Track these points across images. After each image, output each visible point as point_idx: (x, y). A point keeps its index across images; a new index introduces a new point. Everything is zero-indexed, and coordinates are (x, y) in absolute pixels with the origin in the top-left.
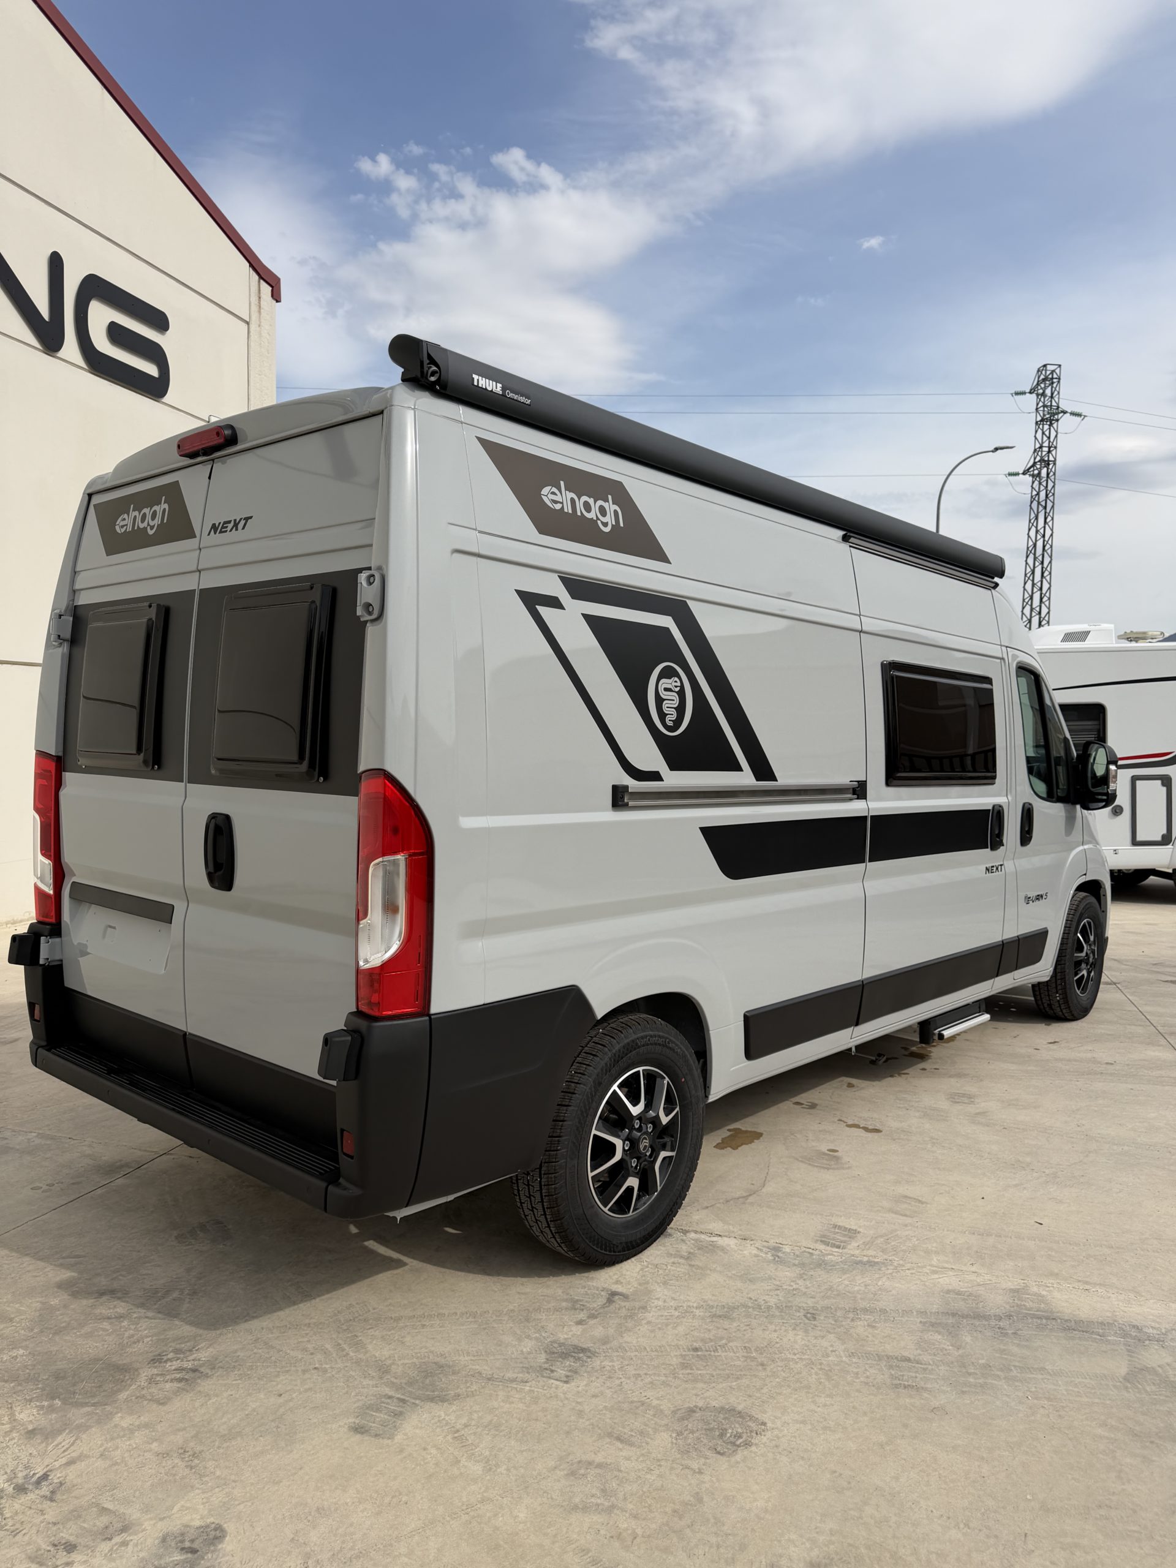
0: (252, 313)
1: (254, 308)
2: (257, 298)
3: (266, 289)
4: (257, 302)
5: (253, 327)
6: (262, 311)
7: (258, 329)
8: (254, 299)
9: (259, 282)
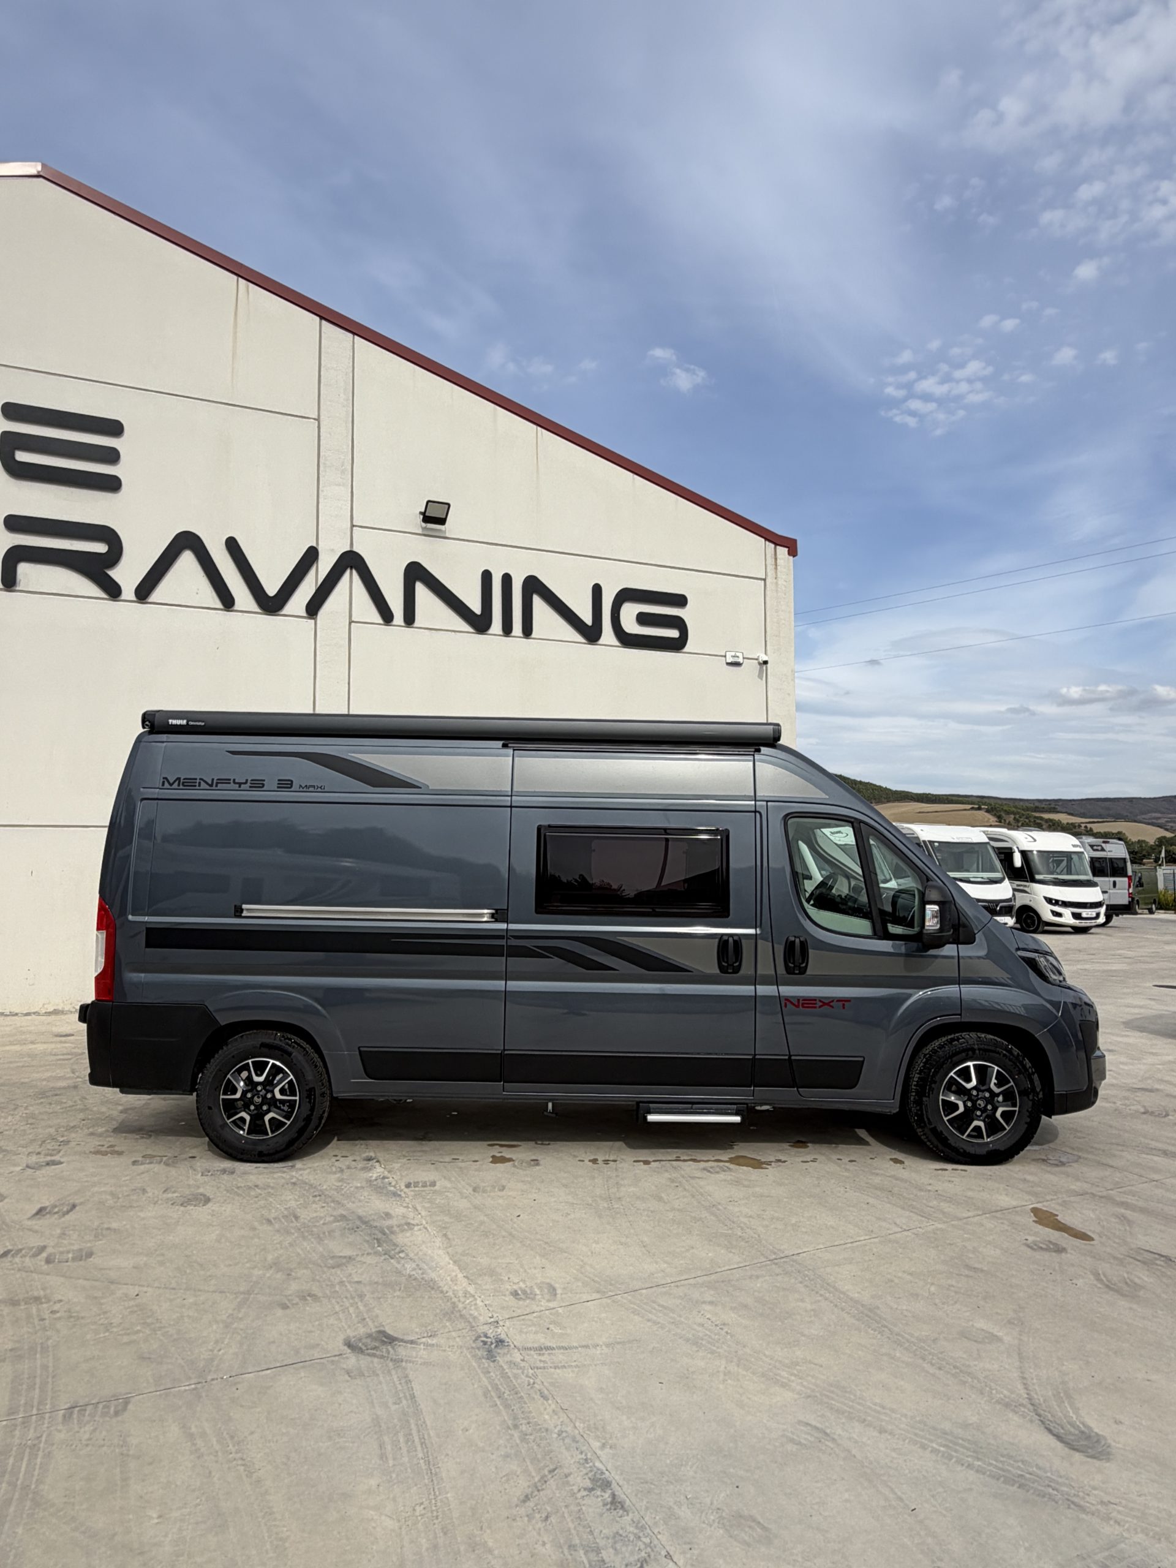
0: (768, 570)
1: (770, 568)
2: (773, 560)
3: (783, 551)
4: (773, 563)
5: (768, 581)
6: (779, 567)
7: (775, 581)
8: (770, 561)
9: (775, 549)
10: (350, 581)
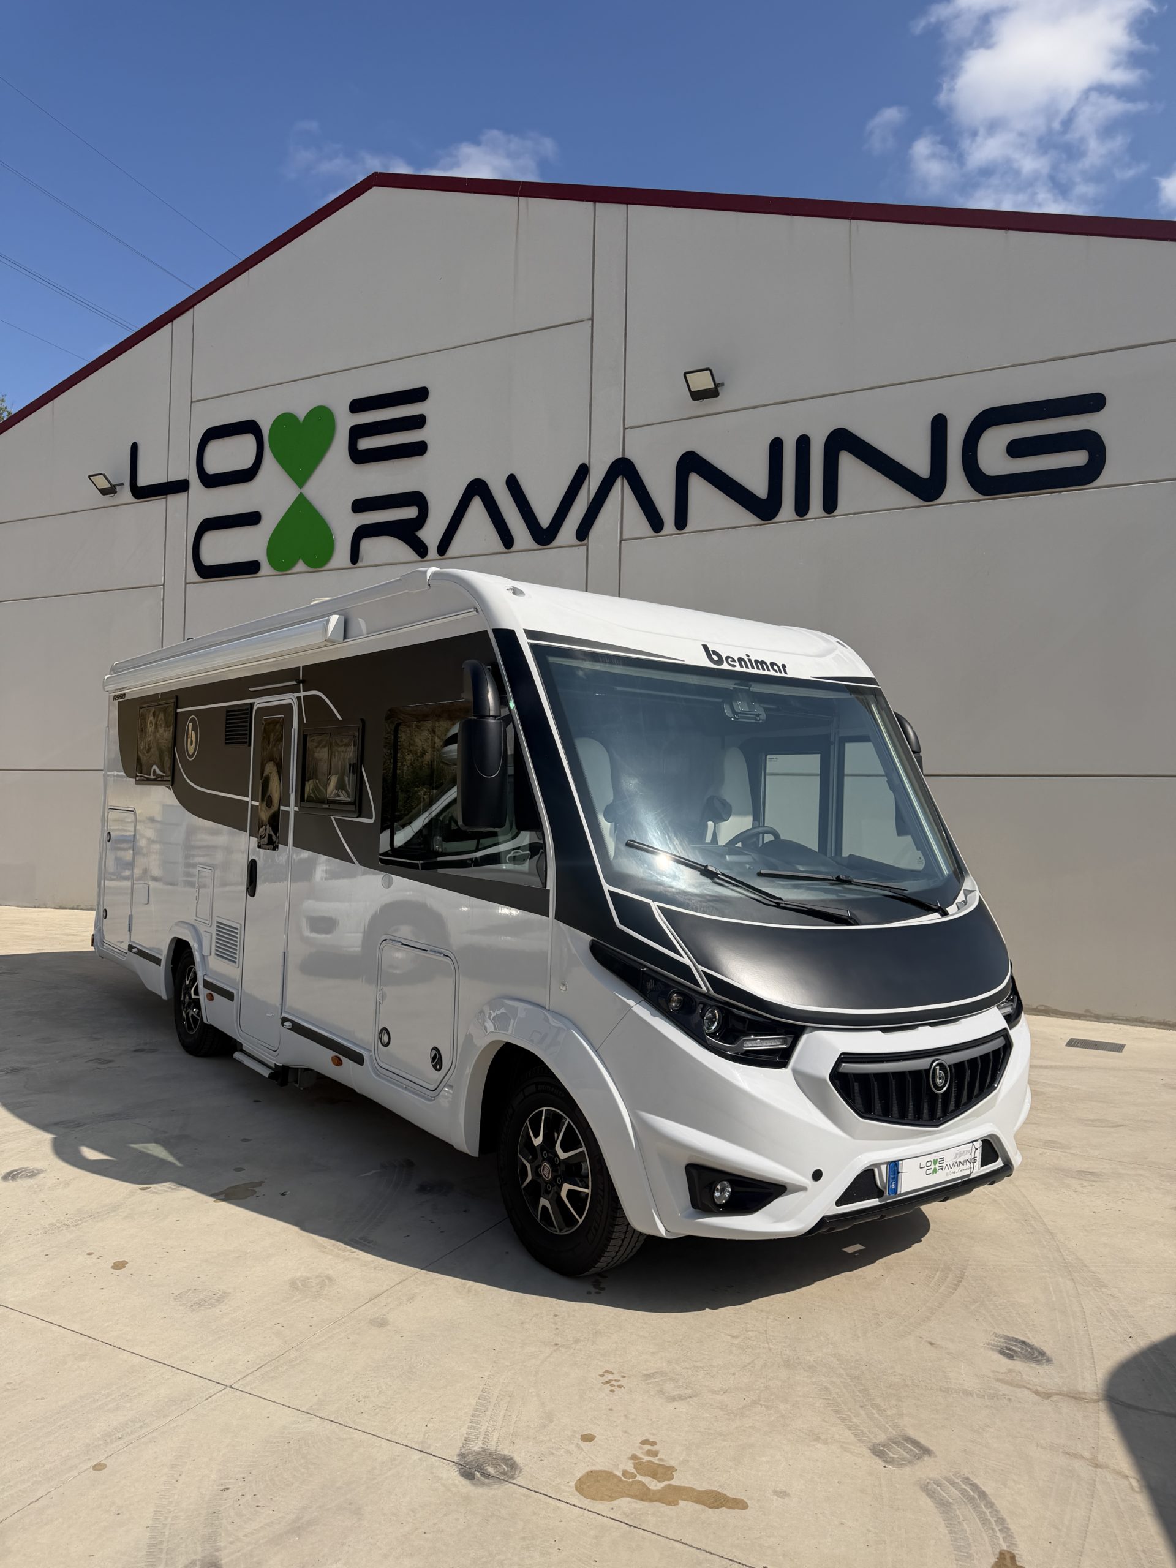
10: (621, 492)
